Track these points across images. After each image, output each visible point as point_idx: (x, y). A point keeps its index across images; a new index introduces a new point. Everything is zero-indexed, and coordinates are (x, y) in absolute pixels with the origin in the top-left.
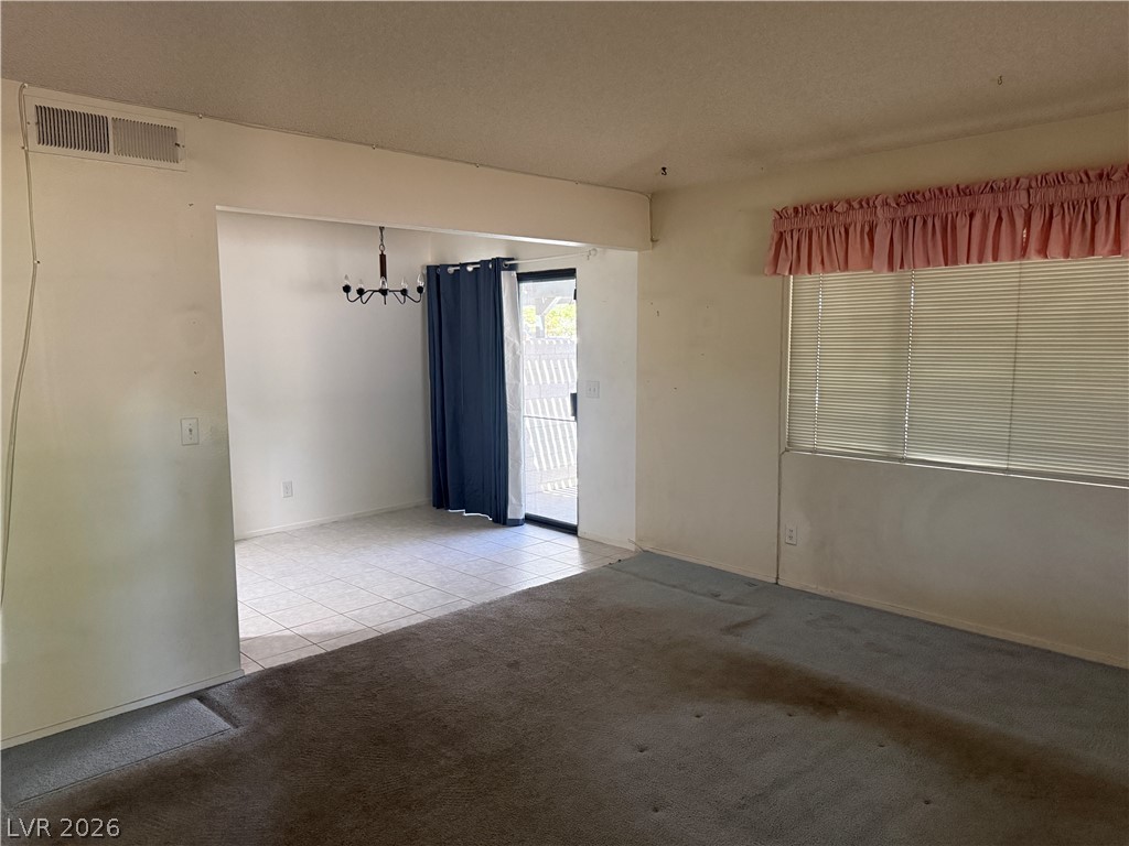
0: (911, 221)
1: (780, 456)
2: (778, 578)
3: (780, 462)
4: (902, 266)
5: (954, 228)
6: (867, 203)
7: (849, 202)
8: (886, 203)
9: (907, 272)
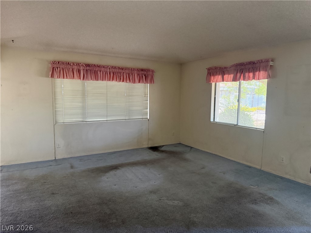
0: (88, 70)
1: (54, 126)
2: (55, 158)
3: (54, 127)
4: (83, 80)
5: (97, 73)
6: (78, 64)
7: (73, 63)
8: (82, 65)
9: (84, 81)
